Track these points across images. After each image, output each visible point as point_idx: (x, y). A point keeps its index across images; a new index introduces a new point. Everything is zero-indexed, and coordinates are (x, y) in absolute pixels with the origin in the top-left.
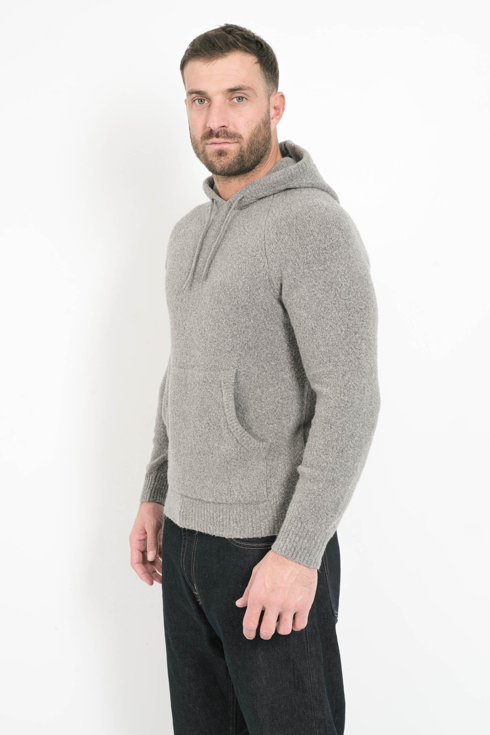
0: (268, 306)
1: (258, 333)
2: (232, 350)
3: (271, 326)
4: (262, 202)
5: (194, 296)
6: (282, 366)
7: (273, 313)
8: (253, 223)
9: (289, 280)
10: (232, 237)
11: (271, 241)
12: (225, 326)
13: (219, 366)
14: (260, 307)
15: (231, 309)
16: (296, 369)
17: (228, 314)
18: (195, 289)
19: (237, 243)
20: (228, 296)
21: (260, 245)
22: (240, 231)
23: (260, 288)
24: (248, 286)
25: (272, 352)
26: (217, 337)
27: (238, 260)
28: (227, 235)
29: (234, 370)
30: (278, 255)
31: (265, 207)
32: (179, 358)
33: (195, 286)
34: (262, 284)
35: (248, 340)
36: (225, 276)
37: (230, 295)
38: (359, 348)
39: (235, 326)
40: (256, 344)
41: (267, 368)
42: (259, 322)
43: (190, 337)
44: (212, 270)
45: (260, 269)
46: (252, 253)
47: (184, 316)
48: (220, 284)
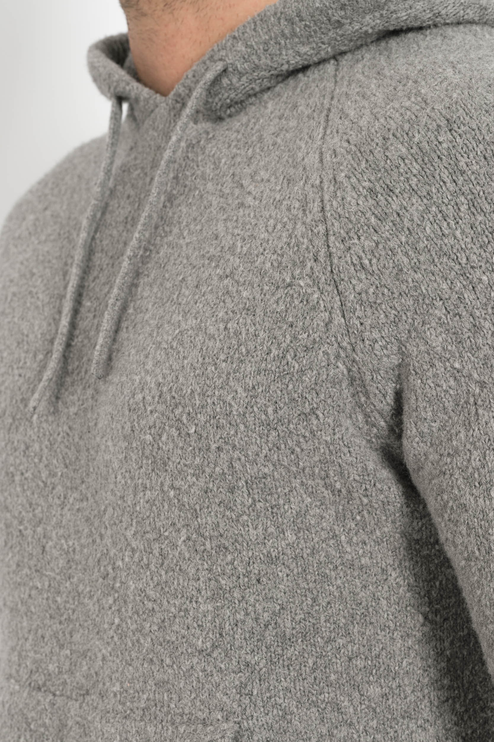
0: (351, 478)
1: (315, 582)
2: (214, 647)
3: (361, 552)
4: (295, 88)
5: (71, 434)
6: (405, 698)
7: (370, 501)
8: (269, 162)
9: (435, 376)
10: (195, 219)
11: (351, 221)
12: (187, 556)
13: (173, 706)
14: (317, 481)
15: (206, 492)
16: (458, 706)
17: (196, 510)
18: (73, 410)
19: (216, 239)
20: (193, 443)
21: (306, 241)
22: (222, 197)
23: (318, 412)
24: (268, 404)
25: (370, 650)
26: (158, 595)
27: (224, 302)
28: (174, 213)
29: (225, 726)
30: (387, 280)
31: (311, 102)
32: (31, 654)
33: (71, 397)
34: (322, 396)
35: (278, 607)
36: (176, 366)
37: (200, 439)
39: (225, 555)
40: (307, 623)
41: (351, 710)
42: (316, 540)
43: (68, 584)
44: (128, 339)
45: (311, 338)
46: (277, 275)
47: (38, 505)
48: (160, 396)
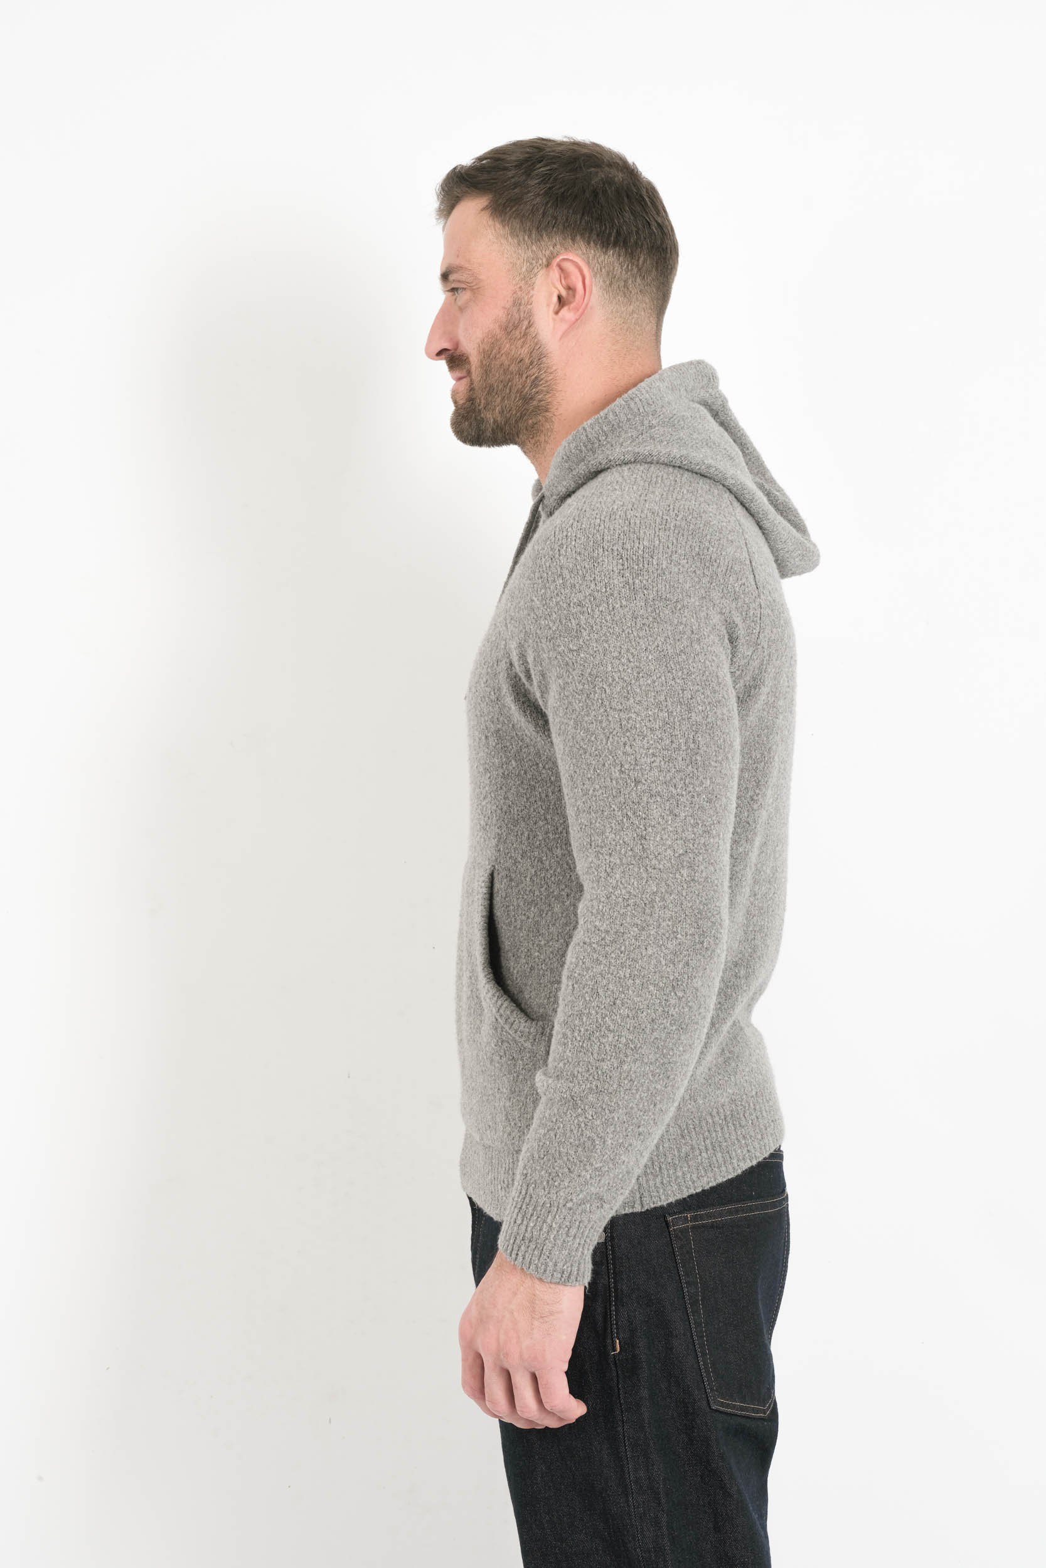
38: (644, 816)
